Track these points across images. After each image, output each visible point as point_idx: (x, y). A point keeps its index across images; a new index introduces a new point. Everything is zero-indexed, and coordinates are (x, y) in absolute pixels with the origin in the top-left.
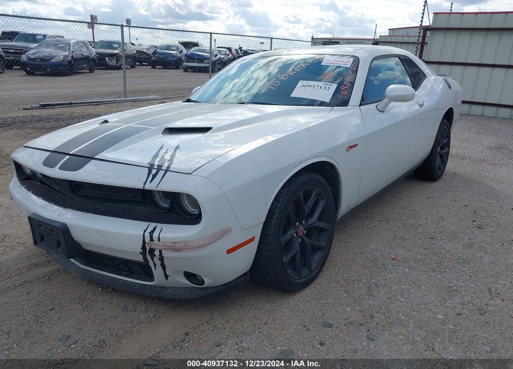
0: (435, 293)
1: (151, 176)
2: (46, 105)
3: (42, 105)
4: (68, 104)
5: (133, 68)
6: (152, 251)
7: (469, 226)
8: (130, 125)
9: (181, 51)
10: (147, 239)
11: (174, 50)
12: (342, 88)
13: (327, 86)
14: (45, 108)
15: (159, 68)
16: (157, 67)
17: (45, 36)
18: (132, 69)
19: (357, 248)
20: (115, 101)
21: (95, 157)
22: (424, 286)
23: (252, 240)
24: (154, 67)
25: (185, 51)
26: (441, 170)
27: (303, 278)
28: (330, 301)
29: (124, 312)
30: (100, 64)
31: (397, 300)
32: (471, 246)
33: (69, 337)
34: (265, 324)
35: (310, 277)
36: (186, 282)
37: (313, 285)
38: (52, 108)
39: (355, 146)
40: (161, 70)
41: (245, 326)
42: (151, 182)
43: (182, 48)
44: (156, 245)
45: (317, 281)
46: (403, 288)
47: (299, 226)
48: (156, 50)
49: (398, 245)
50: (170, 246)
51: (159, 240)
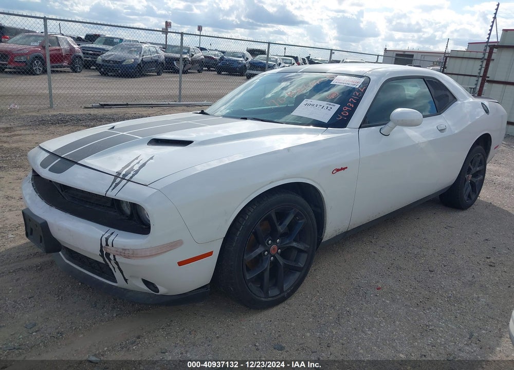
0: (407, 329)
1: (114, 184)
2: (105, 105)
3: (102, 105)
4: (125, 105)
5: (199, 72)
6: (108, 255)
7: (480, 262)
8: (124, 133)
9: (247, 59)
10: (104, 244)
11: (240, 57)
12: (345, 108)
13: (330, 106)
14: (104, 108)
15: (225, 74)
16: (223, 73)
17: (121, 40)
18: (198, 74)
19: (345, 273)
20: (169, 104)
21: (78, 162)
22: (399, 321)
23: (210, 254)
24: (219, 73)
25: (250, 58)
26: (471, 199)
27: (271, 297)
28: (293, 324)
29: (92, 309)
30: (168, 67)
31: (363, 332)
32: (471, 284)
33: (35, 325)
34: (218, 337)
35: (279, 296)
36: (144, 288)
37: (283, 305)
38: (110, 108)
39: (342, 169)
40: (226, 76)
41: (197, 337)
42: (112, 190)
43: (248, 55)
44: (109, 250)
45: (289, 301)
46: (375, 320)
47: (271, 245)
48: (223, 57)
49: (391, 275)
50: (121, 252)
51: (113, 246)
